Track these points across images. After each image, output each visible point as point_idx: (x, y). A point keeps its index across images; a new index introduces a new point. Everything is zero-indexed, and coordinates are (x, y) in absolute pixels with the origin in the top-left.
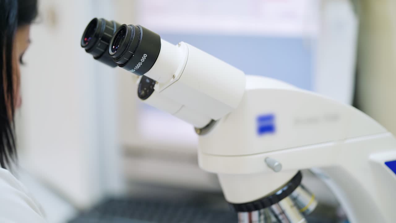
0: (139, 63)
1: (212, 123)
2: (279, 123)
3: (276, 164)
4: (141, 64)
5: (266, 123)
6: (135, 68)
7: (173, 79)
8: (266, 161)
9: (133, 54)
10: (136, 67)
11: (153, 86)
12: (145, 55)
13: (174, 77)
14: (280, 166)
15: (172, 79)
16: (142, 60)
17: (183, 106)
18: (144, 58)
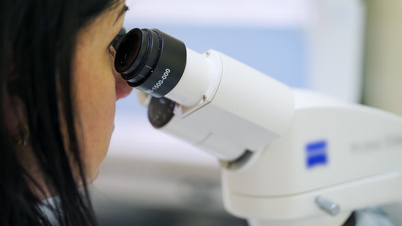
0: (159, 82)
1: (247, 154)
2: (332, 152)
3: (333, 206)
4: (161, 82)
5: (316, 153)
6: (153, 88)
7: (202, 100)
8: (317, 201)
9: (151, 70)
10: (154, 86)
11: (173, 109)
12: (167, 70)
13: (204, 98)
14: (338, 208)
15: (202, 102)
16: (164, 77)
17: (210, 134)
18: (167, 74)
